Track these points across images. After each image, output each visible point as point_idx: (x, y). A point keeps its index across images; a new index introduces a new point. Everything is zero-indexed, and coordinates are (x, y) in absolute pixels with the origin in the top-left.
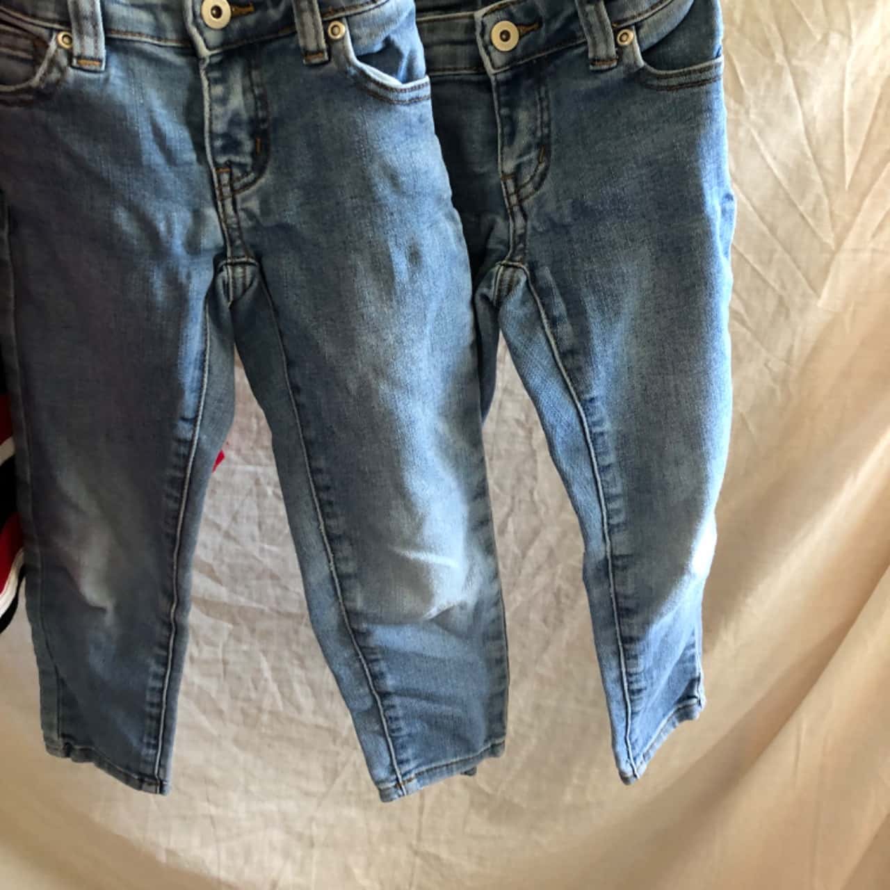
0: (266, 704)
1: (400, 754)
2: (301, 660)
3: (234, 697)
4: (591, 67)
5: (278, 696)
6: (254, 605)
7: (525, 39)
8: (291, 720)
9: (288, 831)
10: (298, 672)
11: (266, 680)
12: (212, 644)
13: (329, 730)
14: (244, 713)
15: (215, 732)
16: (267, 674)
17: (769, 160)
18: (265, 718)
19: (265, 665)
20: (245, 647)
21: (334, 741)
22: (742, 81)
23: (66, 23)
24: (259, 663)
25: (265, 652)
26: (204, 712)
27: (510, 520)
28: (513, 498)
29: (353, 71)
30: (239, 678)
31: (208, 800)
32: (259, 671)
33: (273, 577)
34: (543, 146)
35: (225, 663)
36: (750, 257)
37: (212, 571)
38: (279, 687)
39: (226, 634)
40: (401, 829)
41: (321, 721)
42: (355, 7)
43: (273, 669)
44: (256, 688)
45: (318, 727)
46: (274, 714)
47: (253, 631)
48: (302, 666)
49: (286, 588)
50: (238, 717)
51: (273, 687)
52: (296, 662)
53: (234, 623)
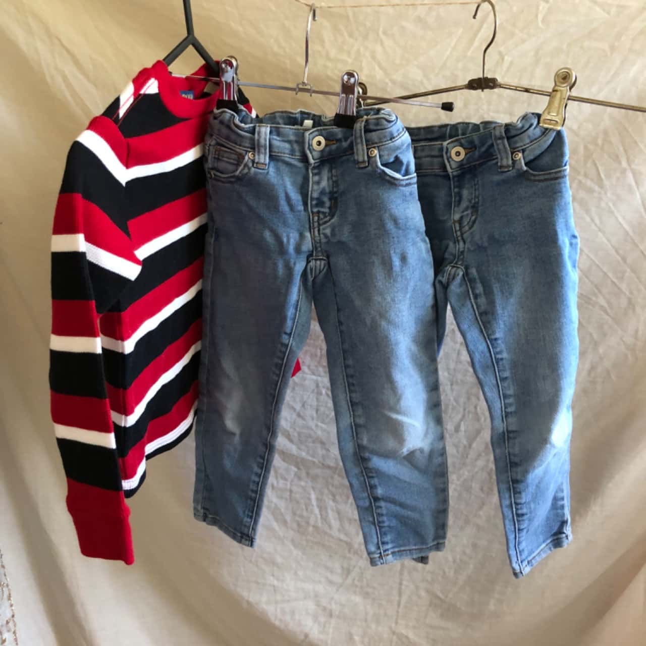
0: (312, 522)
1: (383, 538)
2: (334, 495)
3: (294, 514)
4: (499, 170)
5: (319, 516)
6: (310, 458)
7: (468, 155)
8: (326, 533)
9: (318, 604)
10: (331, 503)
11: (313, 506)
12: (285, 479)
13: (347, 543)
14: (299, 525)
15: (281, 534)
16: (314, 502)
17: (620, 219)
18: (311, 529)
19: (313, 496)
20: (303, 483)
21: (349, 551)
22: (603, 176)
23: (253, 149)
24: (310, 494)
25: (313, 488)
26: (277, 520)
27: (462, 423)
28: (465, 410)
29: (379, 171)
30: (298, 502)
31: (273, 575)
32: (309, 499)
33: (322, 443)
34: (474, 208)
35: (291, 491)
36: (610, 275)
37: (289, 435)
38: (320, 511)
39: (293, 474)
40: (385, 615)
41: (342, 537)
42: (382, 142)
43: (318, 499)
44: (307, 509)
45: (341, 540)
46: (315, 527)
47: (308, 474)
48: (334, 500)
49: (328, 450)
50: (295, 526)
51: (317, 511)
52: (330, 497)
53: (299, 469)
